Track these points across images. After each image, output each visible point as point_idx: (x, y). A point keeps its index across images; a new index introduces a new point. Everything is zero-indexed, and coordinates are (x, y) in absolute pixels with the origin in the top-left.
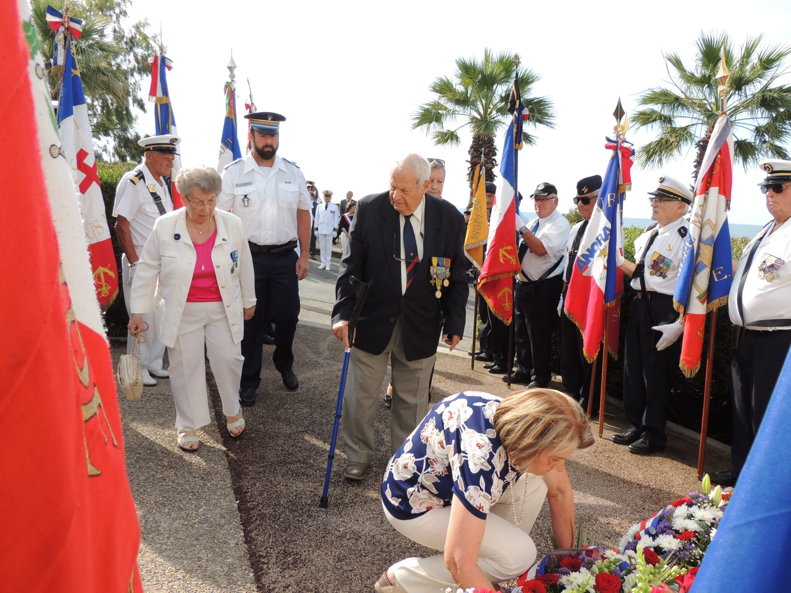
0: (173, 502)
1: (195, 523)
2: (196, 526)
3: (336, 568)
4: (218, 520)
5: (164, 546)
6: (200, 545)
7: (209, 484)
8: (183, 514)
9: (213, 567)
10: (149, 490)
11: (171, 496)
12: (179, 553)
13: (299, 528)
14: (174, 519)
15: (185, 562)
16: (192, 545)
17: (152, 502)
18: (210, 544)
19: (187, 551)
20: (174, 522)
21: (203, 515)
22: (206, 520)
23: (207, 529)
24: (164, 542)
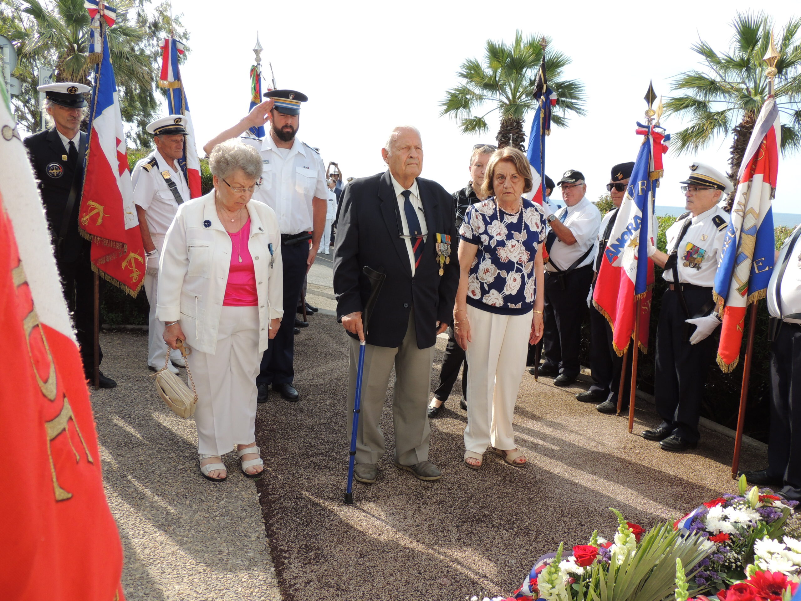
0: (194, 493)
1: (216, 516)
2: (217, 518)
3: (359, 564)
4: (239, 512)
5: (185, 539)
6: (221, 538)
8: (205, 506)
9: (234, 561)
10: (170, 481)
12: (200, 546)
13: (321, 522)
14: (196, 512)
15: (206, 555)
16: (213, 538)
17: (174, 493)
18: (231, 538)
19: (208, 544)
20: (195, 514)
21: (225, 507)
22: (227, 513)
23: (228, 521)
24: (185, 534)
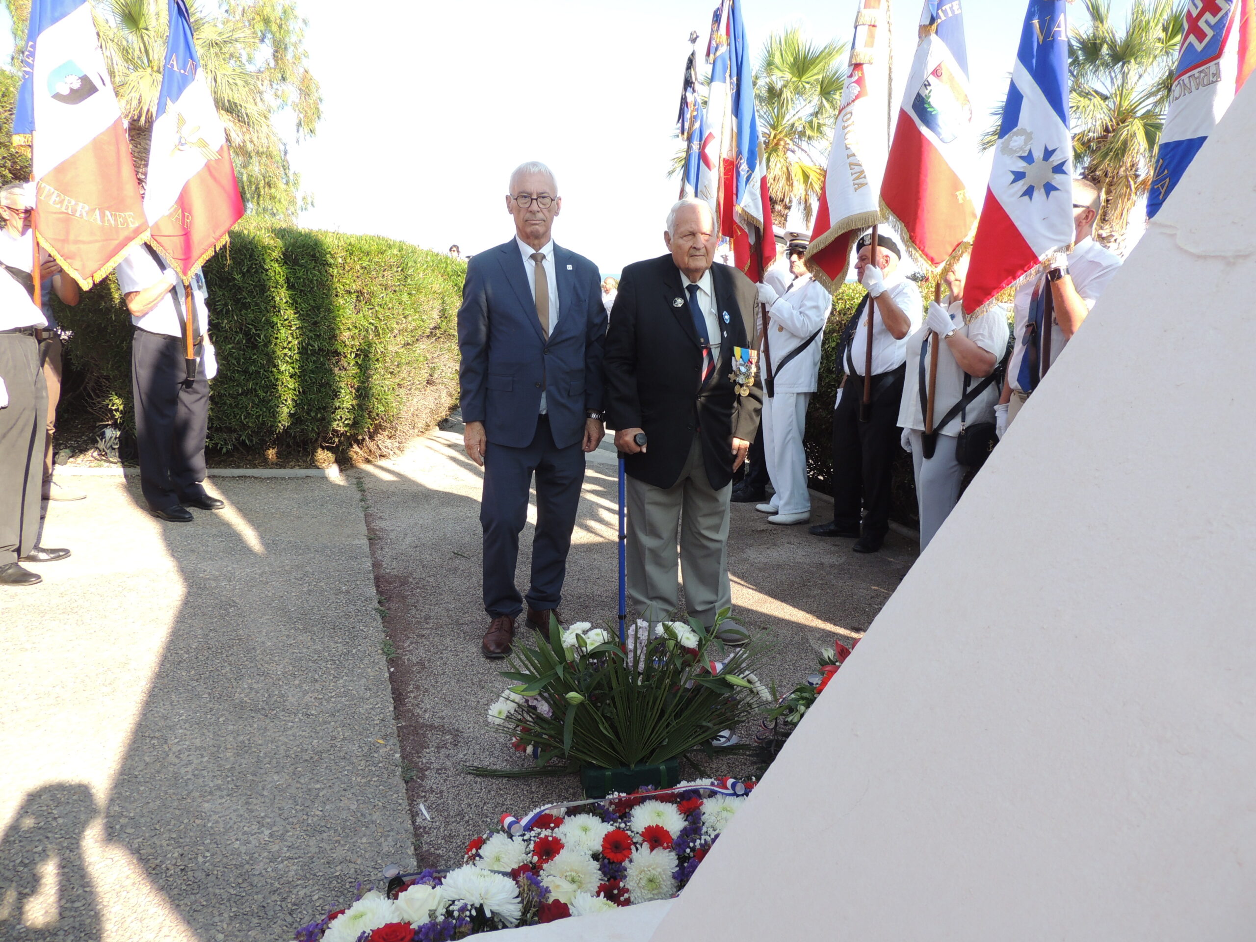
0: (306, 672)
1: (332, 697)
2: (333, 699)
3: (507, 747)
4: (361, 692)
5: (290, 724)
6: (336, 722)
7: (354, 651)
8: (318, 686)
9: (350, 747)
10: (276, 659)
11: (304, 665)
12: (309, 731)
13: (465, 701)
14: (305, 693)
15: (315, 741)
16: (325, 723)
17: (279, 673)
18: (348, 721)
19: (318, 729)
20: (304, 695)
21: (343, 687)
22: (346, 694)
23: (346, 703)
24: (291, 719)
